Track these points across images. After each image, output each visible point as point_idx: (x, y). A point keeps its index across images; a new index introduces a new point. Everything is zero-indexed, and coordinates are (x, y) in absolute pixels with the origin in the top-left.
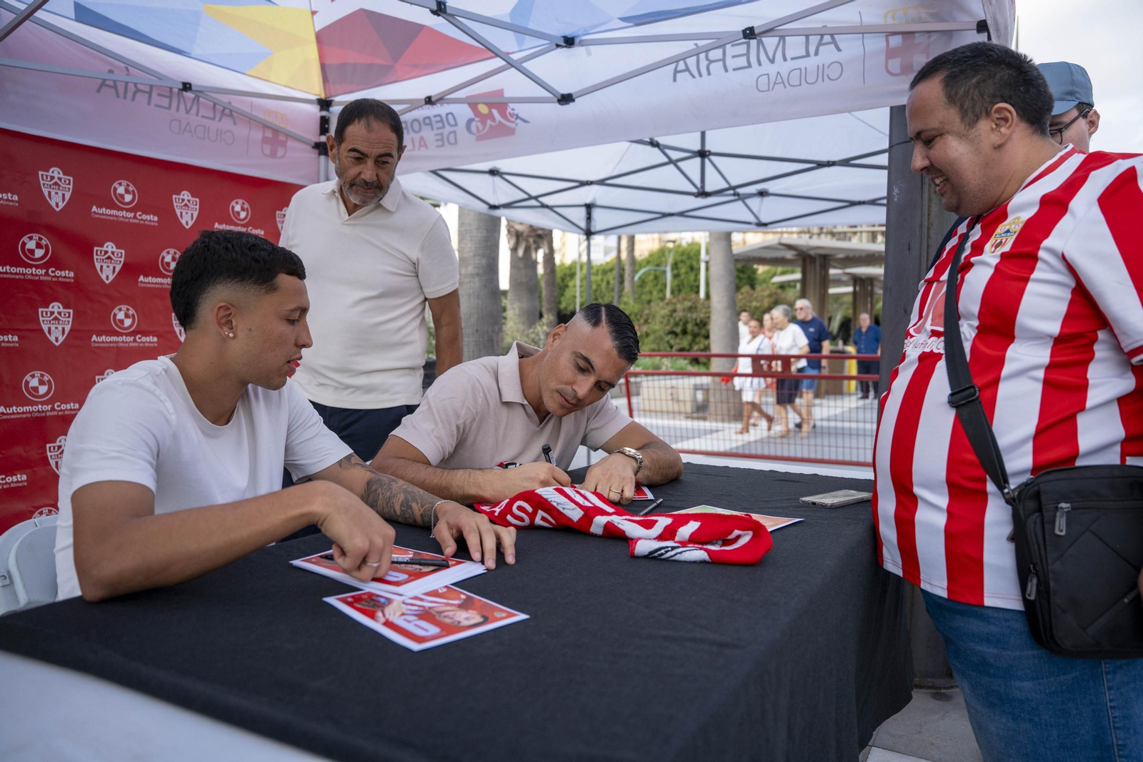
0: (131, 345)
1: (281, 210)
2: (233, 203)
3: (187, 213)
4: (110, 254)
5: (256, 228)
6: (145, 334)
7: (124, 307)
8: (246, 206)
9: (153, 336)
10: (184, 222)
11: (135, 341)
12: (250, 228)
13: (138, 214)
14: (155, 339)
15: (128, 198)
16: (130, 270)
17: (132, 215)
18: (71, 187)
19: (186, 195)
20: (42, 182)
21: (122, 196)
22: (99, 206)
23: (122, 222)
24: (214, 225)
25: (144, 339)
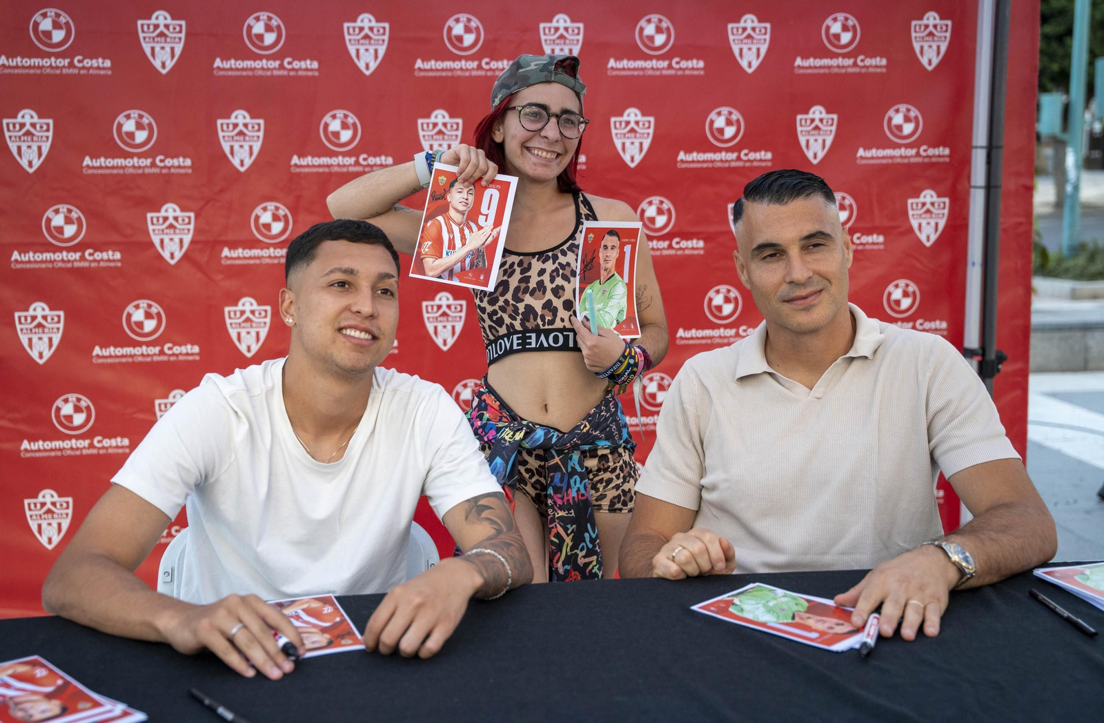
0: (665, 252)
1: (921, 18)
2: (829, 21)
3: (750, 49)
4: (632, 125)
5: (873, 56)
6: (686, 236)
7: (656, 200)
8: (852, 21)
9: (698, 239)
10: (744, 64)
11: (670, 247)
12: (862, 57)
13: (674, 61)
14: (701, 244)
15: (660, 39)
16: (664, 145)
17: (665, 64)
18: (581, 37)
19: (749, 21)
20: (543, 37)
21: (651, 38)
22: (619, 58)
23: (651, 76)
24: (794, 60)
25: (684, 244)
